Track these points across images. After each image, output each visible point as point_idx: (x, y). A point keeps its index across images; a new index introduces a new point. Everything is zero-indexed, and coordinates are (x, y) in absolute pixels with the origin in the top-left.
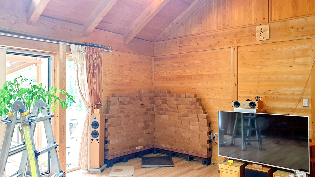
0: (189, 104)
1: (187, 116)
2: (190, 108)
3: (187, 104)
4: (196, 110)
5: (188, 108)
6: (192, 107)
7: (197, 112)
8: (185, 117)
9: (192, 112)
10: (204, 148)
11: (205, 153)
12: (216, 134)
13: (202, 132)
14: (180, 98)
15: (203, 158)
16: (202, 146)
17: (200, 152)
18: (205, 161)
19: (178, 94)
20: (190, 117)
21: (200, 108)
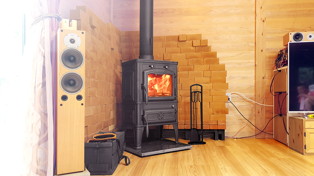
0: (192, 51)
1: (190, 70)
2: (195, 57)
3: (190, 51)
4: (206, 59)
5: (191, 57)
6: (198, 54)
7: (208, 62)
8: (186, 72)
9: (199, 62)
10: (220, 114)
11: (223, 122)
12: (231, 93)
13: (217, 90)
14: (176, 43)
15: (218, 130)
16: (218, 112)
17: (213, 122)
18: (221, 135)
19: (170, 37)
20: (195, 71)
21: (214, 55)
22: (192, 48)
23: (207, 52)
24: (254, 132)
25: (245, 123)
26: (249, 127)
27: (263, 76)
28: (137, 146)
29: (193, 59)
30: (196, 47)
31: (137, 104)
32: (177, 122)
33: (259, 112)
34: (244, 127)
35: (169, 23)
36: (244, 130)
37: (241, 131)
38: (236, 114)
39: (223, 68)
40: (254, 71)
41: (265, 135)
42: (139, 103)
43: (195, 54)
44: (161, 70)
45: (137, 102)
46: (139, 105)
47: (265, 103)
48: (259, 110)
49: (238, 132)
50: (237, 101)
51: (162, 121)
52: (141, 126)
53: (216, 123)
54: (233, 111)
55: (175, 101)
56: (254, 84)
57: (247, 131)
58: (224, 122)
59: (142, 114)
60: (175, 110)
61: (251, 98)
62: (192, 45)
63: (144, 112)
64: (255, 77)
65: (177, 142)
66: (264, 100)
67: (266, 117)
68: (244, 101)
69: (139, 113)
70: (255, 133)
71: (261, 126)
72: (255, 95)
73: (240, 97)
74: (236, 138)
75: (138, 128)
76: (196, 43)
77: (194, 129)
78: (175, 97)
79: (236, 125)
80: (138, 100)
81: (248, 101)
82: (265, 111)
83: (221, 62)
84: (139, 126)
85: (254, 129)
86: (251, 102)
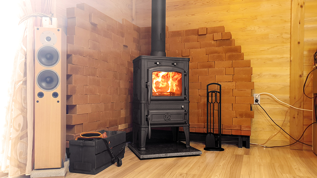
1: (210, 67)
2: (216, 52)
5: (212, 53)
6: (219, 49)
8: (206, 69)
9: (220, 58)
10: (244, 118)
11: (247, 127)
12: (259, 94)
13: (241, 90)
14: (195, 37)
15: (242, 136)
16: (241, 115)
17: (236, 127)
18: (245, 142)
19: (189, 30)
20: (216, 68)
21: (238, 50)
22: (213, 42)
23: (230, 47)
24: (289, 140)
25: (277, 130)
26: (282, 135)
27: (300, 73)
28: (141, 148)
29: (214, 54)
30: (217, 40)
31: (141, 103)
32: (188, 124)
33: (294, 118)
34: (276, 135)
35: (191, 15)
36: (276, 138)
37: (272, 139)
38: (266, 119)
39: (248, 64)
40: (289, 68)
41: (303, 145)
42: (143, 102)
43: (217, 49)
44: (168, 67)
45: (141, 100)
46: (143, 105)
47: (302, 107)
48: (294, 115)
49: (268, 140)
50: (268, 103)
51: (169, 122)
52: (145, 126)
53: (239, 128)
54: (262, 115)
55: (185, 101)
56: (289, 84)
57: (280, 139)
58: (249, 127)
59: (146, 114)
60: (184, 111)
61: (285, 101)
62: (212, 39)
63: (148, 112)
64: (290, 75)
65: (187, 146)
66: (301, 103)
67: (304, 124)
68: (277, 103)
69: (144, 113)
70: (289, 142)
71: (297, 135)
72: (290, 97)
73: (272, 99)
74: (266, 147)
75: (142, 129)
76: (218, 36)
77: (210, 133)
78: (185, 97)
79: (267, 131)
80: (143, 100)
81: (281, 103)
82: (302, 116)
83: (246, 58)
84: (143, 126)
85: (289, 138)
86: (285, 105)
